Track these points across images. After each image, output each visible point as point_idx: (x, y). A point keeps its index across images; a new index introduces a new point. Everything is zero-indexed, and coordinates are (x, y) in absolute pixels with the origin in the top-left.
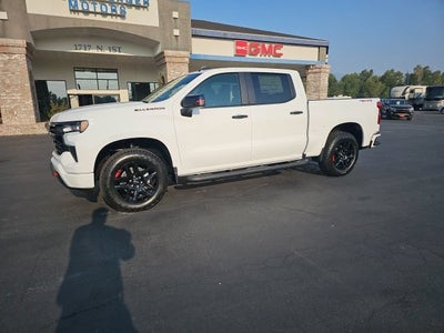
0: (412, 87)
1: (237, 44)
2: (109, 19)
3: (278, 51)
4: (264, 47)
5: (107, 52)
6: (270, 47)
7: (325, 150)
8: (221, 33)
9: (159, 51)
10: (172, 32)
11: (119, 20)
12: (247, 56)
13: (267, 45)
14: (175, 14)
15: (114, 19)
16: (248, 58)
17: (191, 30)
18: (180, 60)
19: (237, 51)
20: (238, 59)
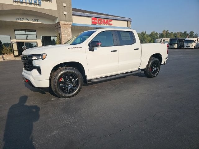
0: (164, 39)
1: (93, 19)
2: (33, 6)
3: (110, 23)
4: (104, 21)
5: (32, 22)
6: (107, 21)
7: (148, 66)
8: (85, 14)
9: (57, 22)
10: (64, 13)
11: (38, 7)
12: (97, 25)
13: (106, 20)
14: (65, 5)
15: (35, 6)
16: (98, 25)
17: (72, 12)
18: (67, 26)
19: (93, 22)
20: (93, 26)
